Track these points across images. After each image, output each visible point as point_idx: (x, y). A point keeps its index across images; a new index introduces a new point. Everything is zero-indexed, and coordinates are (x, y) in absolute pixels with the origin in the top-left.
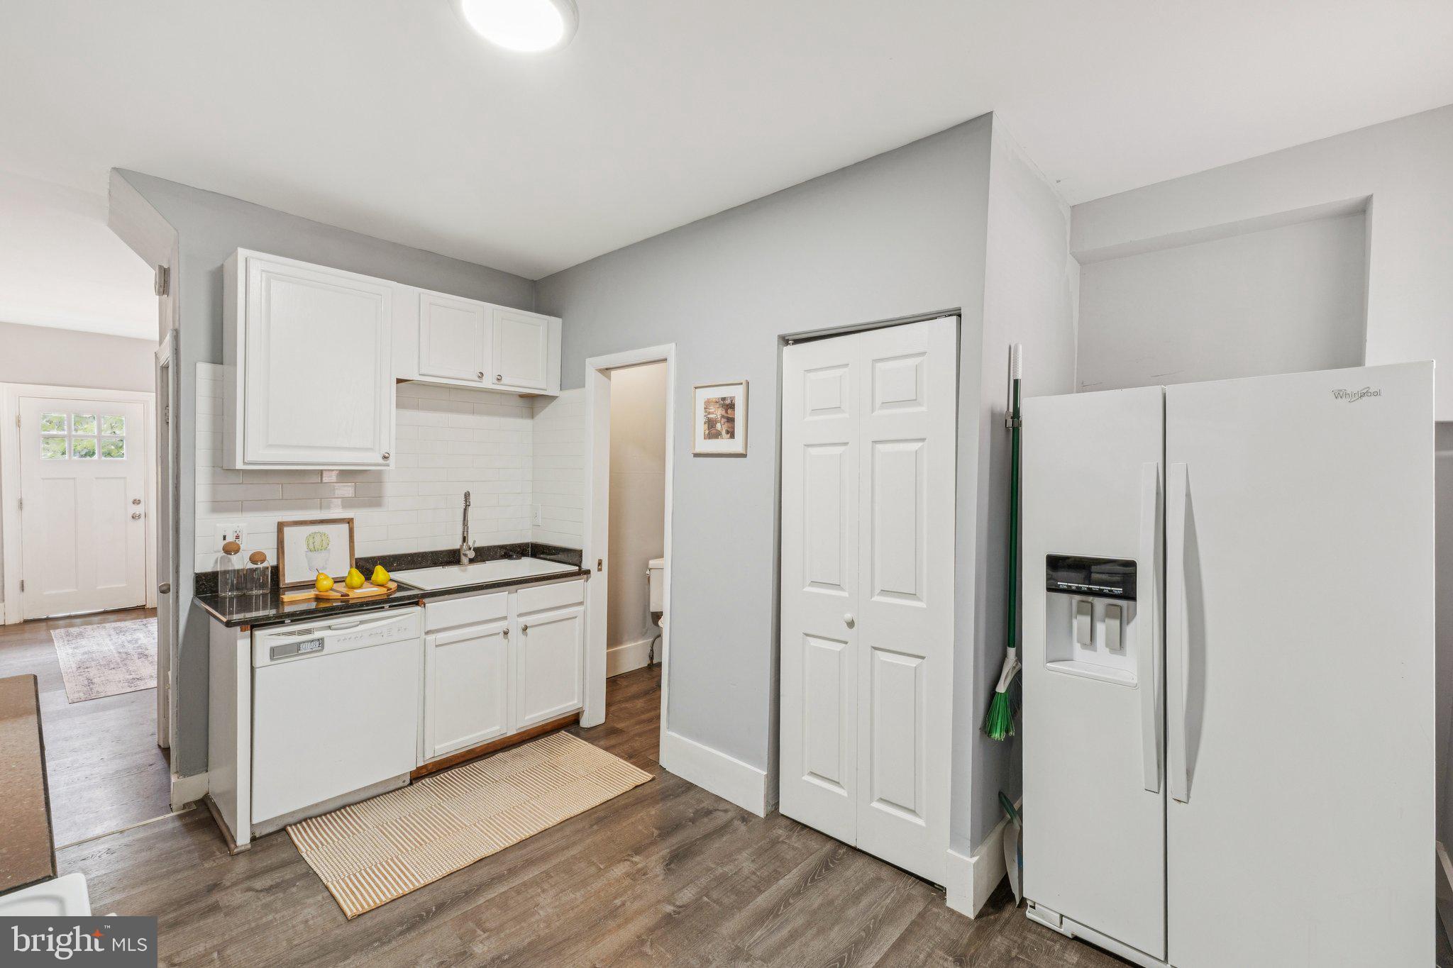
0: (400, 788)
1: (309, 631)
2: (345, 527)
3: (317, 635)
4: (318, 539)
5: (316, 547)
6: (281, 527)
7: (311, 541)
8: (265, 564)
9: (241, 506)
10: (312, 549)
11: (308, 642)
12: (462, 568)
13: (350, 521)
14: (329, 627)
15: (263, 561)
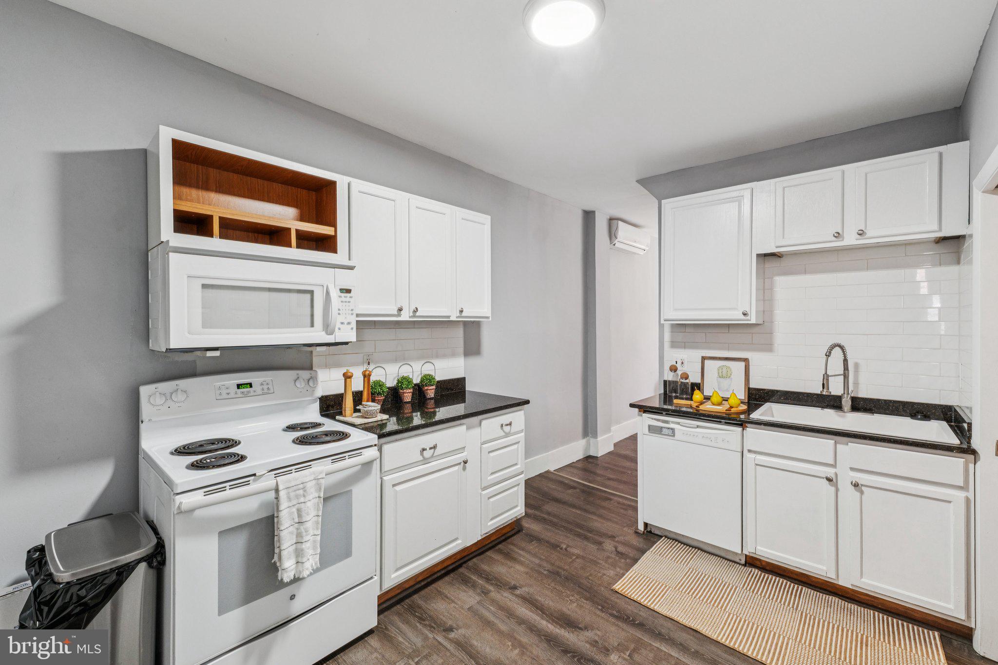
0: (735, 562)
1: (667, 422)
2: (743, 364)
3: (672, 426)
4: (724, 370)
5: (724, 375)
6: (704, 359)
7: (720, 371)
8: (687, 381)
9: (684, 345)
10: (721, 376)
11: (666, 428)
12: (841, 413)
13: (746, 360)
14: (678, 423)
15: (686, 379)
